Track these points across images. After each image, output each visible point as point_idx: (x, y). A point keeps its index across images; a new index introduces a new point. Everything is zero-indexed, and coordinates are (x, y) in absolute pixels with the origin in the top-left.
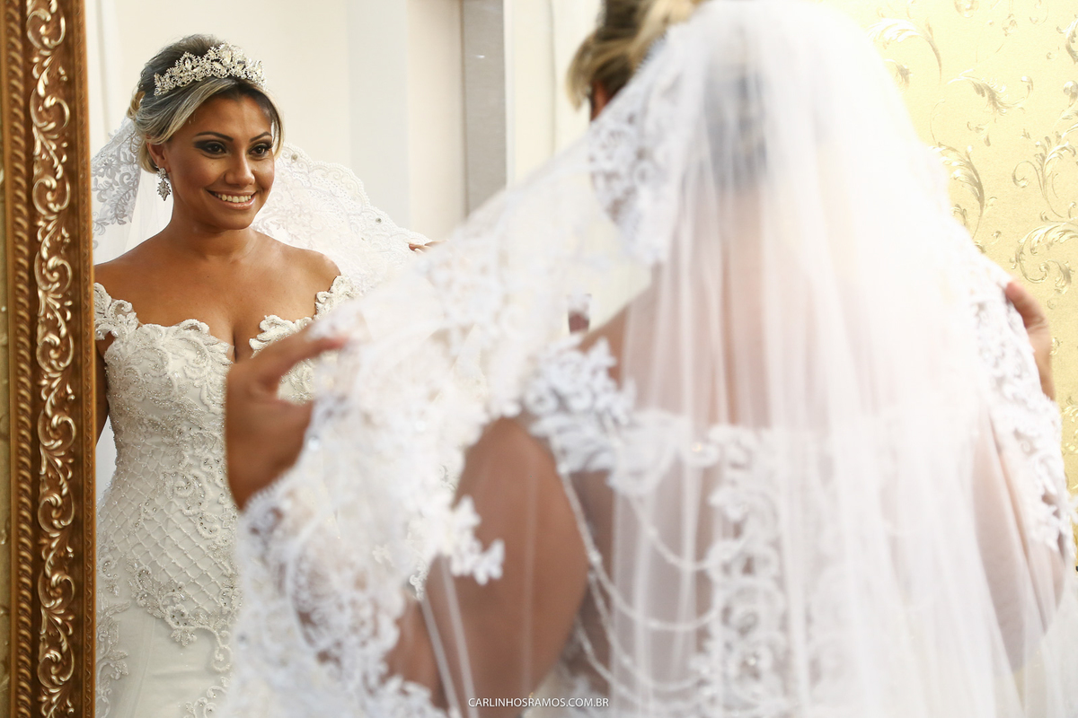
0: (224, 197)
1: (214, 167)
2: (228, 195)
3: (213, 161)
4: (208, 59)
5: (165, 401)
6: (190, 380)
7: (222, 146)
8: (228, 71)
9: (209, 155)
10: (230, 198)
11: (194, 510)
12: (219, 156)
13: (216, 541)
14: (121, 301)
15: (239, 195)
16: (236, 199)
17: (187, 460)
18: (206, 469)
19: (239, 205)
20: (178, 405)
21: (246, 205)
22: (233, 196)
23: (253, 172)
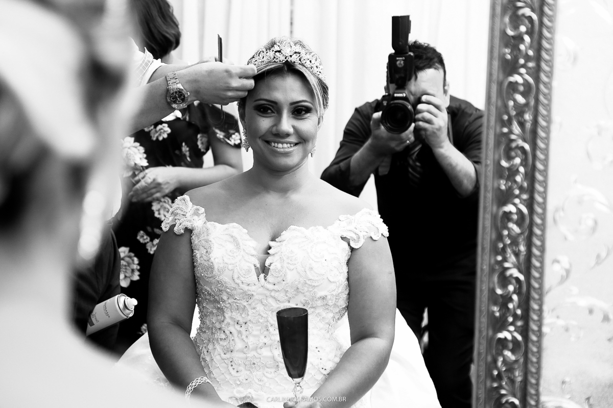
0: (273, 144)
1: (265, 123)
2: (275, 142)
3: (264, 119)
4: (273, 51)
5: (210, 277)
6: (226, 265)
7: (271, 108)
8: (286, 58)
9: (261, 114)
10: (276, 144)
11: (228, 355)
12: (269, 115)
13: (241, 378)
14: (198, 207)
15: (282, 143)
16: (280, 145)
17: (228, 320)
18: (238, 327)
19: (282, 150)
20: (218, 281)
21: (286, 150)
22: (278, 143)
23: (294, 127)
